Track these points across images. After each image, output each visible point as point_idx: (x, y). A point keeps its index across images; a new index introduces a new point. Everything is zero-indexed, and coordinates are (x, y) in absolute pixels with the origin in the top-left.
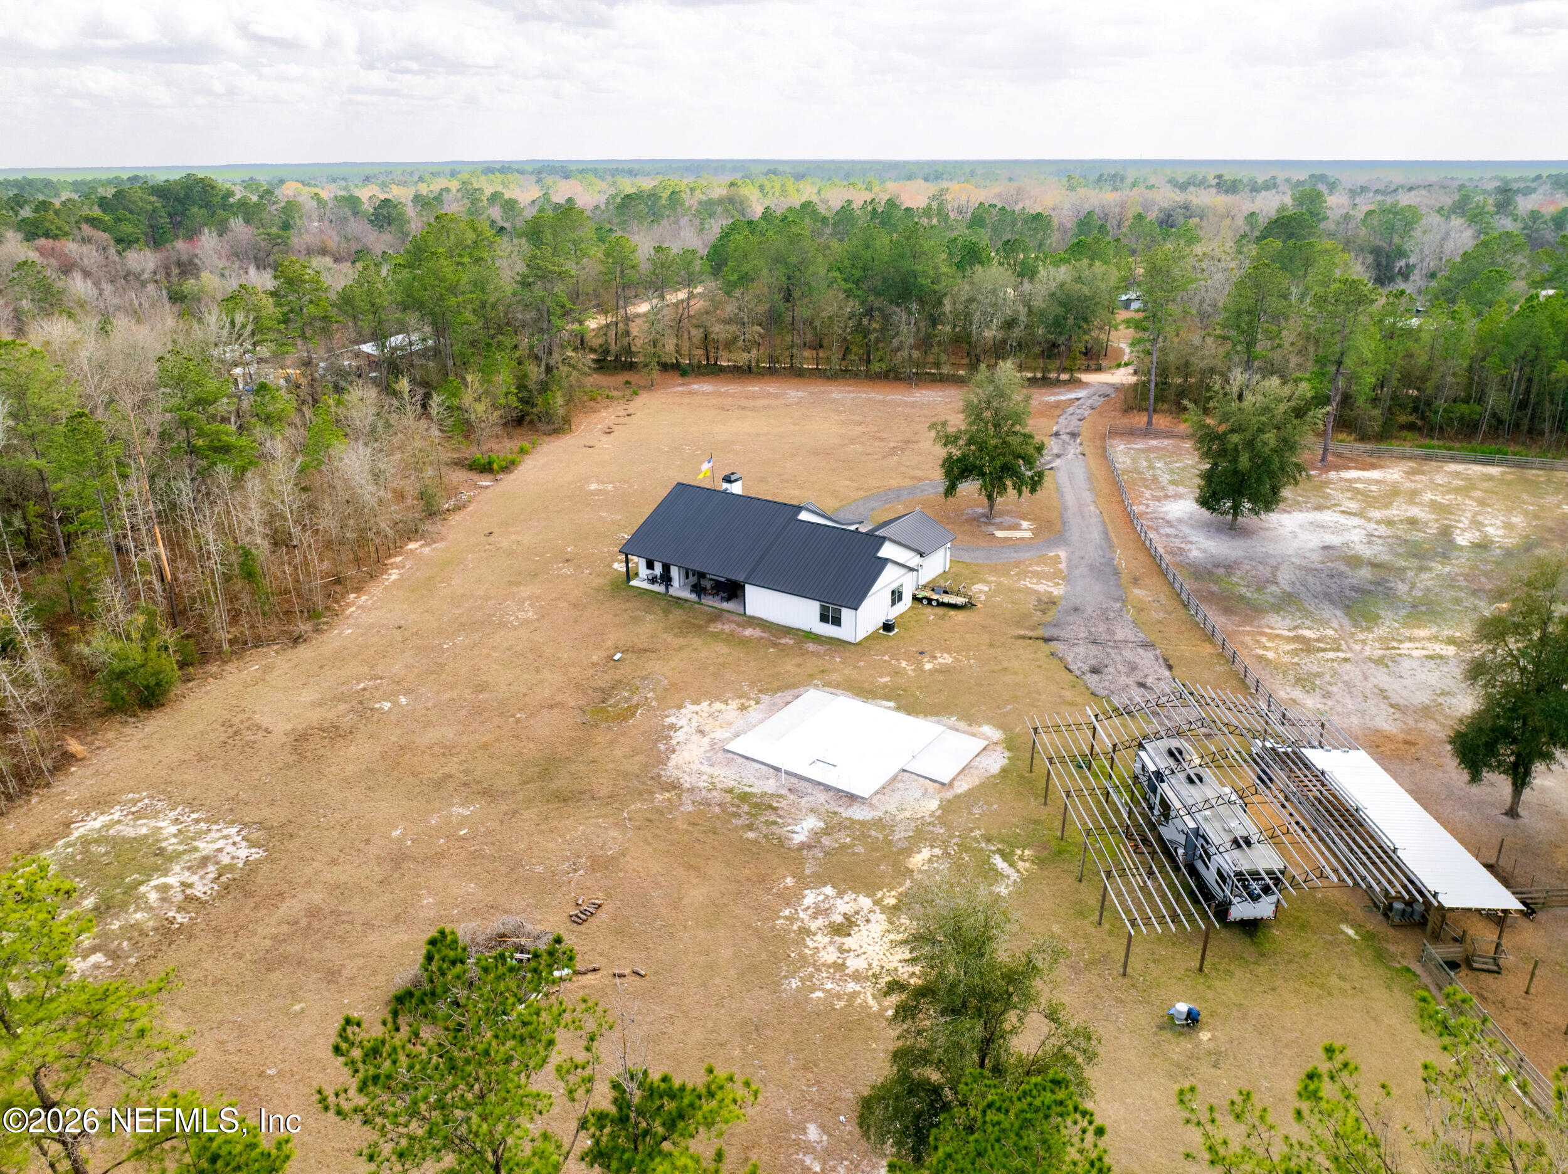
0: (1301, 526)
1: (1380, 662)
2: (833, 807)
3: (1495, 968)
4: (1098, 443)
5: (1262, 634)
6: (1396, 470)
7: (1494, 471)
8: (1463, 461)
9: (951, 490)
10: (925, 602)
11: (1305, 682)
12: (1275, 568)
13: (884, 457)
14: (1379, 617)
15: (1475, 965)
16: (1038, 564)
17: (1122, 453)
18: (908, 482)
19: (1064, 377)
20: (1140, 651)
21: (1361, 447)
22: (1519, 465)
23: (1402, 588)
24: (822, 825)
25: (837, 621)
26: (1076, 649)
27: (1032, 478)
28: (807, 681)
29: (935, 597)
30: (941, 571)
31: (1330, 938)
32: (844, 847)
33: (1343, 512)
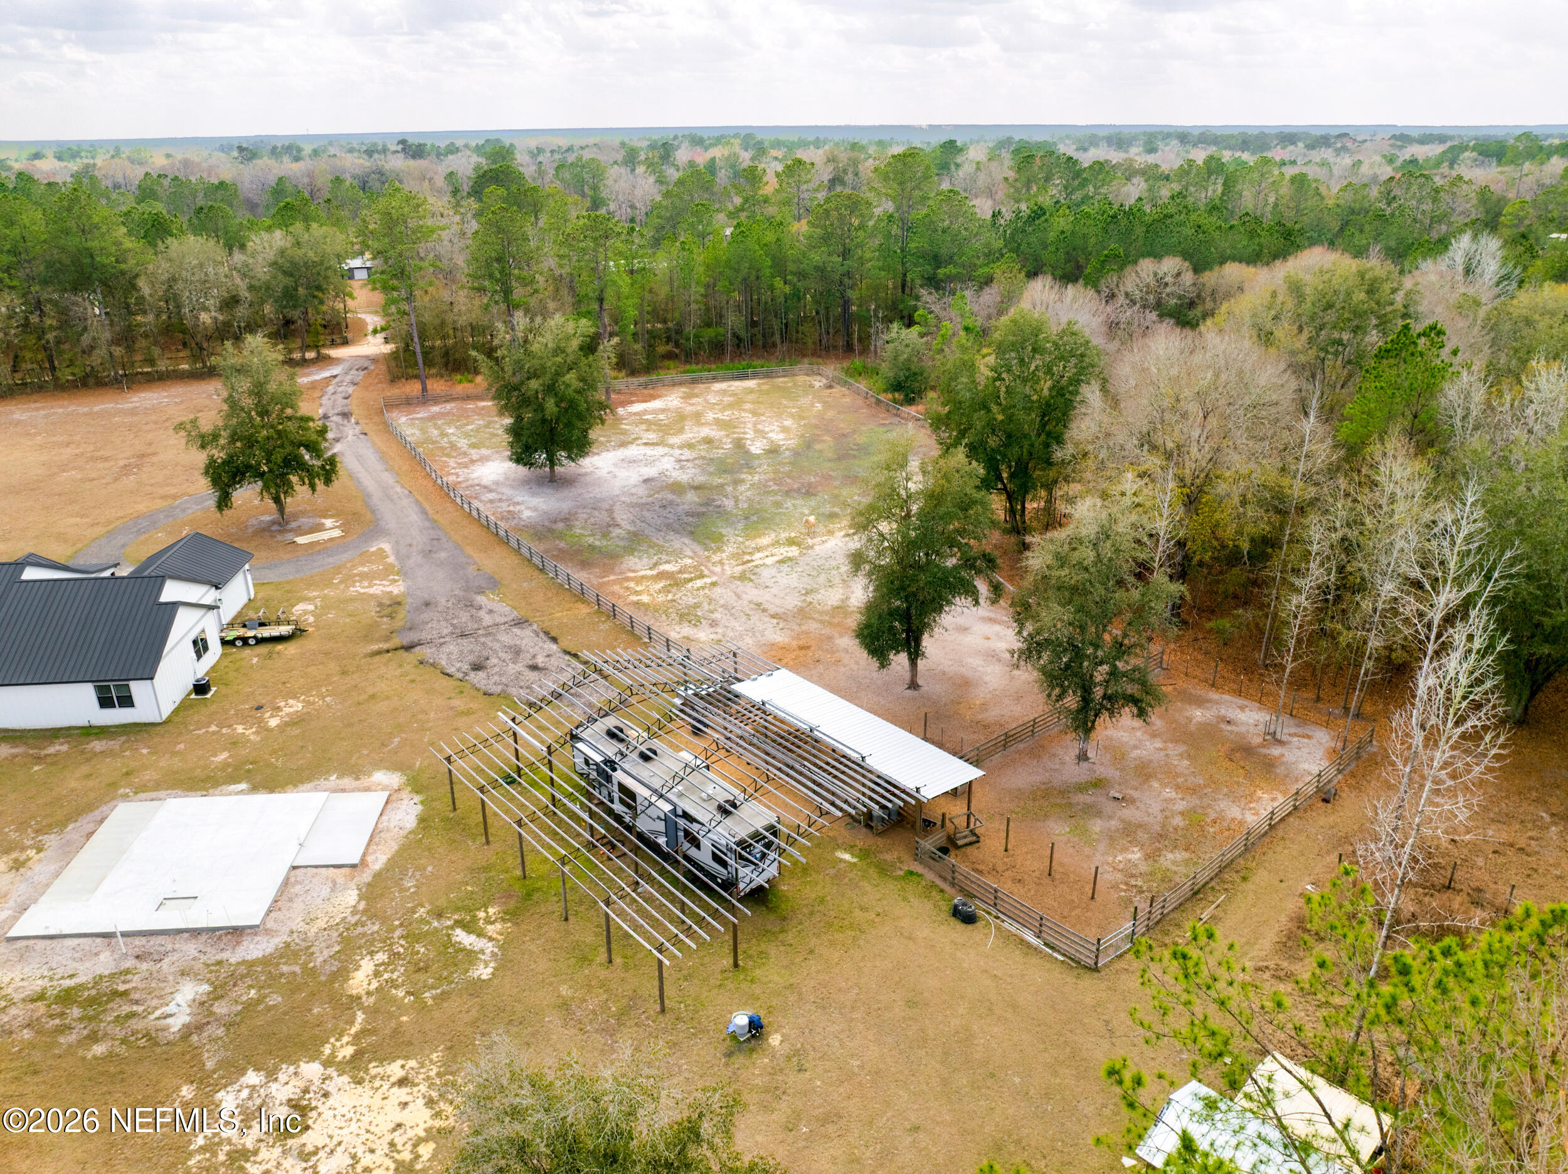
0: (615, 465)
1: (742, 577)
2: (213, 955)
3: (974, 839)
4: (376, 419)
5: (628, 579)
6: (673, 397)
7: (751, 383)
8: (725, 379)
9: (224, 502)
10: (239, 643)
11: (688, 616)
12: (610, 511)
13: (116, 480)
14: (723, 536)
15: (960, 843)
16: (363, 565)
17: (407, 424)
18: (160, 504)
19: (310, 355)
20: (515, 630)
21: (635, 381)
22: (768, 375)
23: (729, 504)
24: (206, 988)
25: (127, 701)
26: (446, 649)
27: (323, 467)
28: (110, 793)
29: (251, 633)
30: (245, 600)
31: (832, 872)
32: (250, 1006)
33: (646, 444)
